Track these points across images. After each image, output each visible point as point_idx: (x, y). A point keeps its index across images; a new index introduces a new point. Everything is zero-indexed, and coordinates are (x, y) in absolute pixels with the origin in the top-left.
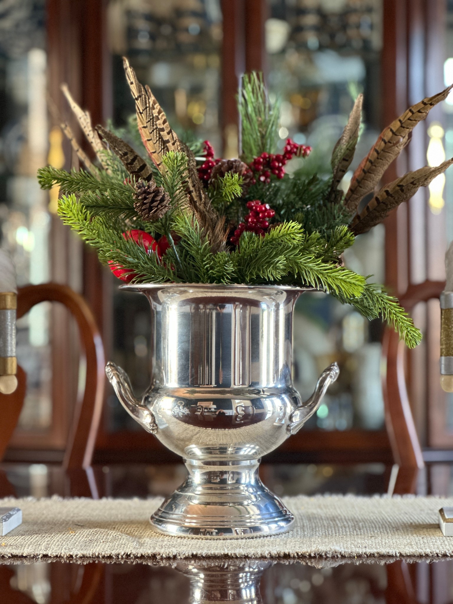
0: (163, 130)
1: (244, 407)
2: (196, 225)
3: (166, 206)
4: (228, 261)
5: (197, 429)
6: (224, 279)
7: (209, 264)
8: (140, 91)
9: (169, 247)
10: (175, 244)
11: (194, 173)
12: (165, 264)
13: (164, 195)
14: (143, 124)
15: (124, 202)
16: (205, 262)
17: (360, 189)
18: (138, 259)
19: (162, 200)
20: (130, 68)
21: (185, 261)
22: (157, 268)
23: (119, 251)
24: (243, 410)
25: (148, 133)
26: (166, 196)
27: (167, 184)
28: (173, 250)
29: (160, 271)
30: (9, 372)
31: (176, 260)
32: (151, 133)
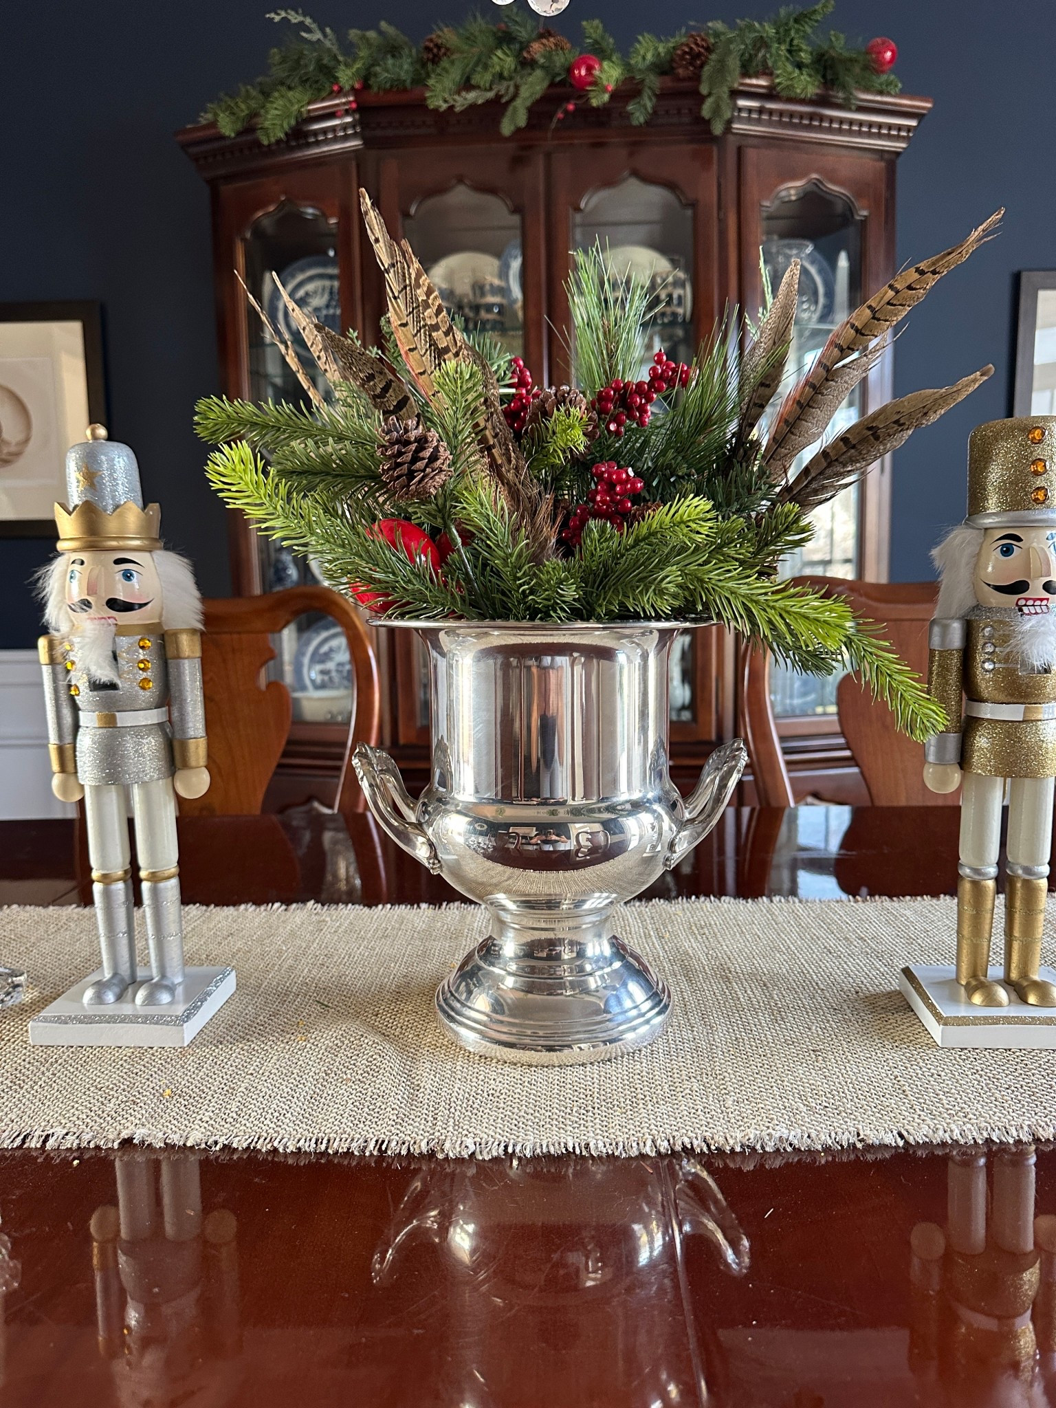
0: (436, 327)
1: (591, 834)
2: (502, 509)
3: (441, 470)
4: (566, 579)
5: (509, 870)
6: (555, 611)
7: (529, 584)
8: (392, 256)
9: (453, 551)
10: (463, 544)
11: (496, 410)
12: (446, 584)
13: (437, 447)
14: (400, 319)
15: (363, 465)
16: (519, 579)
17: (793, 437)
18: (394, 574)
19: (434, 457)
20: (374, 210)
21: (483, 575)
22: (431, 591)
23: (357, 560)
24: (588, 840)
25: (410, 337)
26: (441, 449)
27: (444, 428)
28: (461, 556)
29: (436, 597)
30: (193, 762)
31: (467, 573)
32: (416, 335)
